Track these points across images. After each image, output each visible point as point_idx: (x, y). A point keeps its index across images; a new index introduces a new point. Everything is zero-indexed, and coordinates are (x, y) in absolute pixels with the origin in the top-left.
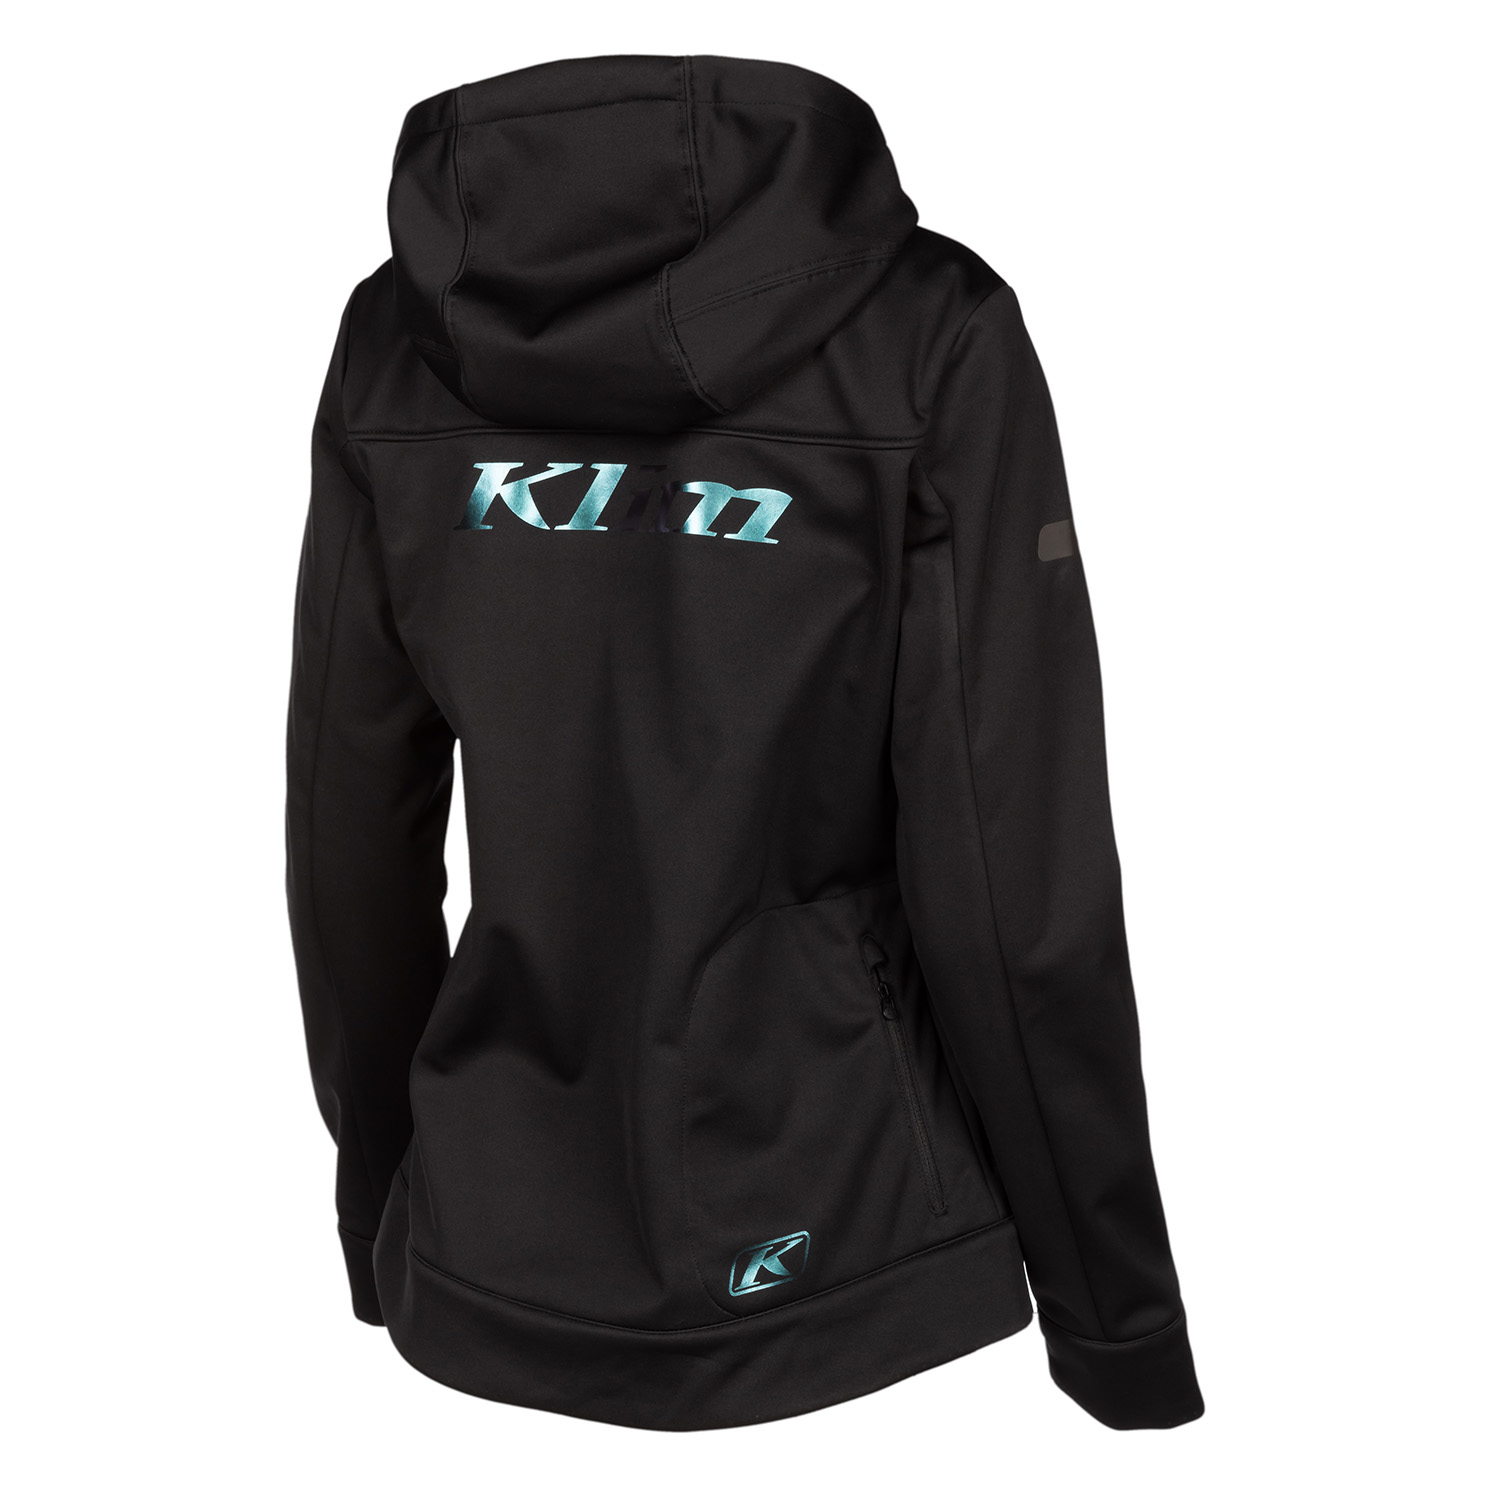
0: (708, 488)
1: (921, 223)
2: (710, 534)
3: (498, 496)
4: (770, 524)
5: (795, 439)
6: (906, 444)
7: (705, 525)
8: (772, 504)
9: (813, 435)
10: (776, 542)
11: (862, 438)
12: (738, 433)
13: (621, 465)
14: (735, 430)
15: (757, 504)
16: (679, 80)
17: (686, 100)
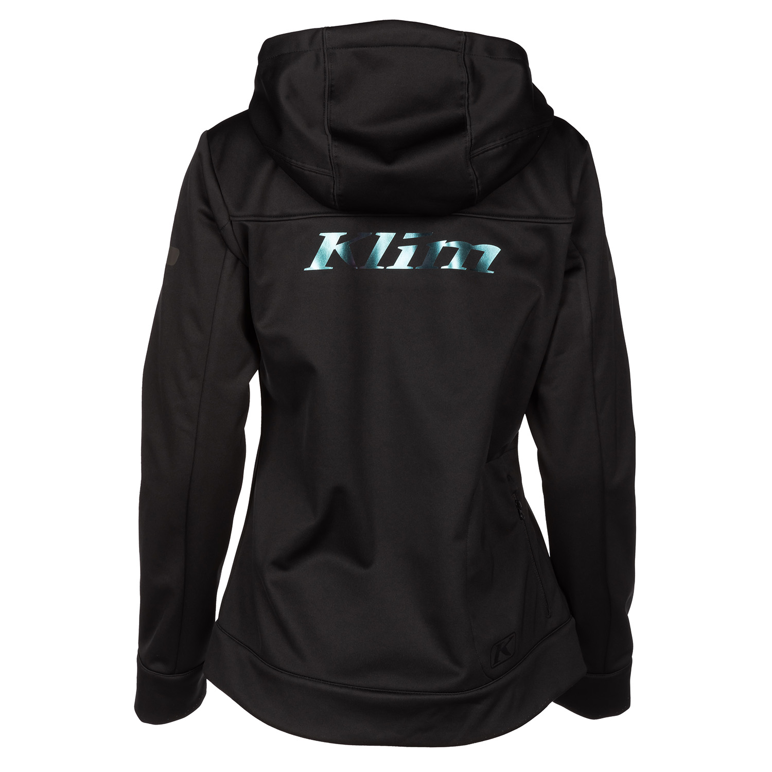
0: (460, 245)
1: (555, 115)
2: (463, 268)
3: (335, 251)
4: (490, 263)
5: (505, 219)
6: (567, 221)
7: (461, 264)
8: (491, 252)
9: (514, 217)
10: (493, 272)
11: (547, 218)
12: (475, 216)
13: (393, 233)
14: (473, 214)
15: (483, 252)
16: (460, 43)
17: (461, 53)
